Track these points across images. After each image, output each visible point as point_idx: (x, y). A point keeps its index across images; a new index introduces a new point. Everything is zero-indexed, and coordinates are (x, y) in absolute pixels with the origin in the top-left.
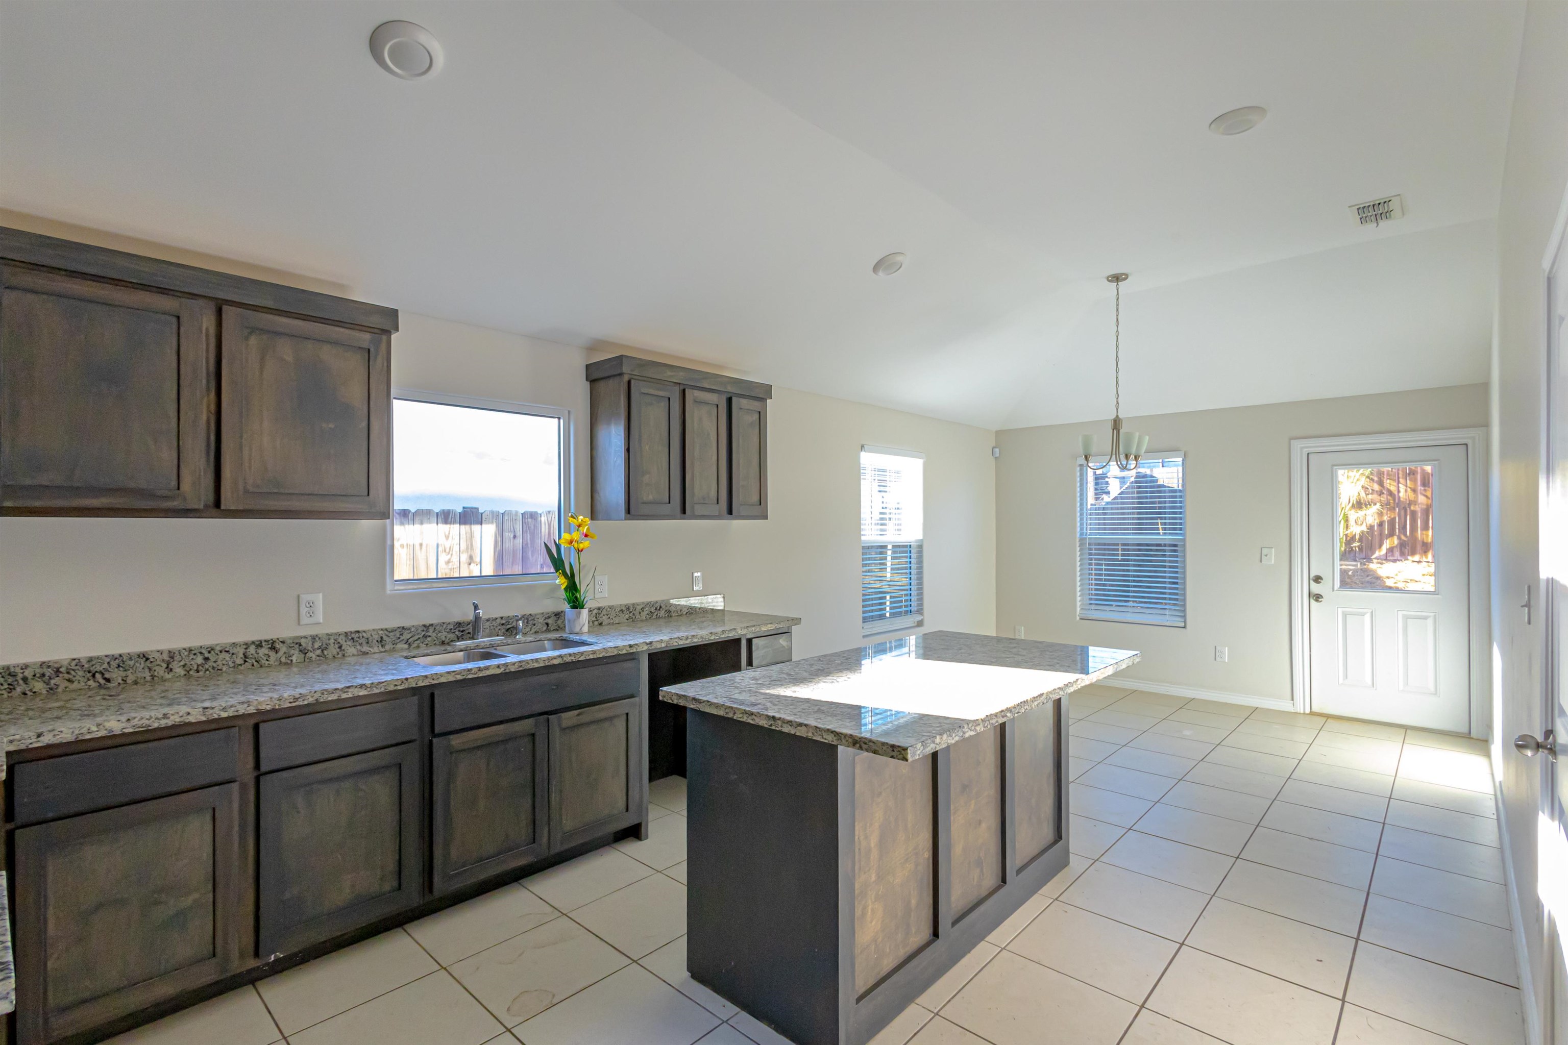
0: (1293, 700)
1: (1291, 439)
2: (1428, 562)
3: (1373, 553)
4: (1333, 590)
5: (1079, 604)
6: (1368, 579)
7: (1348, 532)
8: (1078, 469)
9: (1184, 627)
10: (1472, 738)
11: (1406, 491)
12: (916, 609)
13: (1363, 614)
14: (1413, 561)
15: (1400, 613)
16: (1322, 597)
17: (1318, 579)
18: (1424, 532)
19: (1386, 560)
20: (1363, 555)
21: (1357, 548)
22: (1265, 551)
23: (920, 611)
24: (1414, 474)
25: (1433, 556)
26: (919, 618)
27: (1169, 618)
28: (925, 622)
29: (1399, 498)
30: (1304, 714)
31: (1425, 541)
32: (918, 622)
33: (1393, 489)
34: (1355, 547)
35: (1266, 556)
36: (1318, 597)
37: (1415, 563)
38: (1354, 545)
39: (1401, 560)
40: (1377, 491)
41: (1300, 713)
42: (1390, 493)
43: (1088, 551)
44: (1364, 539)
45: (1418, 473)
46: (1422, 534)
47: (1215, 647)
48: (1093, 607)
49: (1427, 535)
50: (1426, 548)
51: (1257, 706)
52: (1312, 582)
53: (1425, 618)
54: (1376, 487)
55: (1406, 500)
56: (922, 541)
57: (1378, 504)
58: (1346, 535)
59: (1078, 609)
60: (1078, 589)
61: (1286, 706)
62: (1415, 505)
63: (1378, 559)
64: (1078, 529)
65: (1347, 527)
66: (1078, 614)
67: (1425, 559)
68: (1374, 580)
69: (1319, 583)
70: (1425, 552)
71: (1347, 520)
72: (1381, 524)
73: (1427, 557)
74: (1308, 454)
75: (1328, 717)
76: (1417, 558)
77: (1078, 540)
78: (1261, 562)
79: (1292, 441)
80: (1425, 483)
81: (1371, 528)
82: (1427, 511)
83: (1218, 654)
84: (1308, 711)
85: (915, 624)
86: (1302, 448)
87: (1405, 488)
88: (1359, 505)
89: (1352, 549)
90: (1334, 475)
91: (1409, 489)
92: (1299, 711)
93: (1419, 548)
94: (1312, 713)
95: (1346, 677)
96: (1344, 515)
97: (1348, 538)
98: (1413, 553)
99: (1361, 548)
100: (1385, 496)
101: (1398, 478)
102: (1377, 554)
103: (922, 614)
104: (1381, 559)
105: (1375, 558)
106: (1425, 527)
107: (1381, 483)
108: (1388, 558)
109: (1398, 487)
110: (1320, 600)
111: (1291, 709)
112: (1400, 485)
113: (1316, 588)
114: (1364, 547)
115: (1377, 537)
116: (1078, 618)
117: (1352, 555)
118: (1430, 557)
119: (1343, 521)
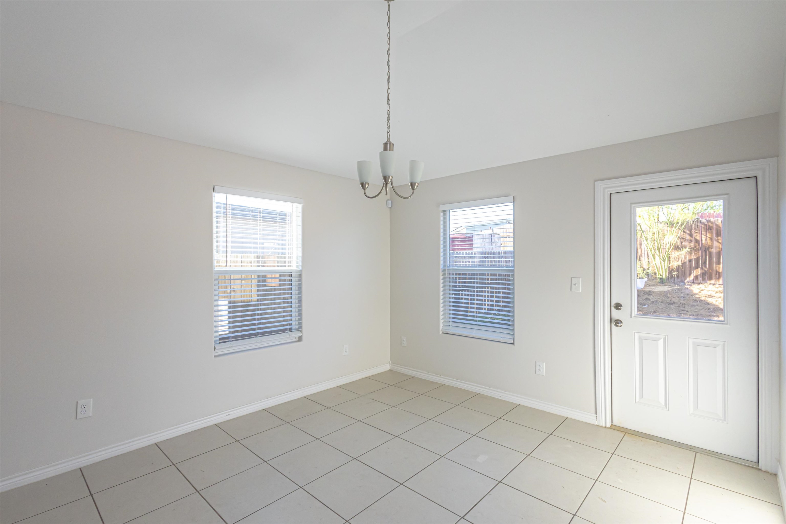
0: (596, 414)
1: (596, 181)
2: (720, 284)
3: (685, 279)
4: (631, 317)
5: (441, 321)
6: (682, 295)
7: (670, 265)
8: (442, 214)
9: (513, 344)
10: (761, 470)
11: (706, 240)
12: (297, 327)
13: (657, 340)
14: (711, 284)
15: (691, 341)
16: (621, 322)
17: (618, 306)
18: (718, 266)
19: (693, 283)
20: (679, 280)
21: (675, 276)
22: (574, 281)
23: (300, 329)
24: (711, 229)
25: (724, 281)
26: (299, 334)
27: (502, 336)
28: (304, 338)
29: (702, 243)
30: (605, 427)
31: (718, 270)
32: (299, 337)
33: (698, 238)
34: (674, 275)
35: (575, 285)
36: (618, 323)
37: (712, 285)
38: (674, 273)
39: (703, 283)
40: (688, 240)
41: (602, 427)
42: (696, 241)
43: (448, 280)
44: (680, 270)
45: (713, 229)
46: (716, 267)
47: (536, 362)
48: (451, 324)
49: (719, 267)
50: (719, 275)
51: (567, 416)
52: (613, 308)
53: (715, 347)
54: (688, 237)
55: (706, 244)
56: (301, 271)
57: (688, 248)
58: (669, 267)
59: (441, 326)
60: (441, 309)
61: (590, 419)
62: (712, 249)
63: (688, 282)
64: (442, 262)
65: (670, 263)
66: (441, 329)
67: (717, 283)
68: (686, 296)
69: (619, 309)
70: (718, 278)
71: (669, 258)
72: (690, 261)
73: (718, 282)
74: (610, 194)
75: (625, 431)
76: (712, 282)
77: (441, 271)
78: (571, 290)
79: (596, 183)
80: (718, 234)
81: (684, 263)
82: (719, 254)
83: (537, 368)
84: (609, 425)
85: (297, 339)
86: (604, 189)
87: (705, 237)
88: (677, 248)
89: (672, 276)
90: (632, 212)
91: (708, 238)
92: (601, 425)
93: (714, 275)
94: (613, 427)
95: (642, 396)
96: (668, 254)
97: (670, 270)
98: (710, 279)
99: (678, 276)
100: (693, 242)
101: (701, 232)
102: (688, 279)
103: (301, 331)
104: (690, 283)
105: (687, 282)
106: (718, 263)
107: (691, 235)
108: (695, 282)
109: (701, 237)
110: (619, 325)
111: (595, 422)
112: (703, 236)
113: (616, 315)
114: (680, 276)
115: (688, 268)
116: (441, 332)
117: (673, 279)
118: (721, 281)
119: (667, 259)
